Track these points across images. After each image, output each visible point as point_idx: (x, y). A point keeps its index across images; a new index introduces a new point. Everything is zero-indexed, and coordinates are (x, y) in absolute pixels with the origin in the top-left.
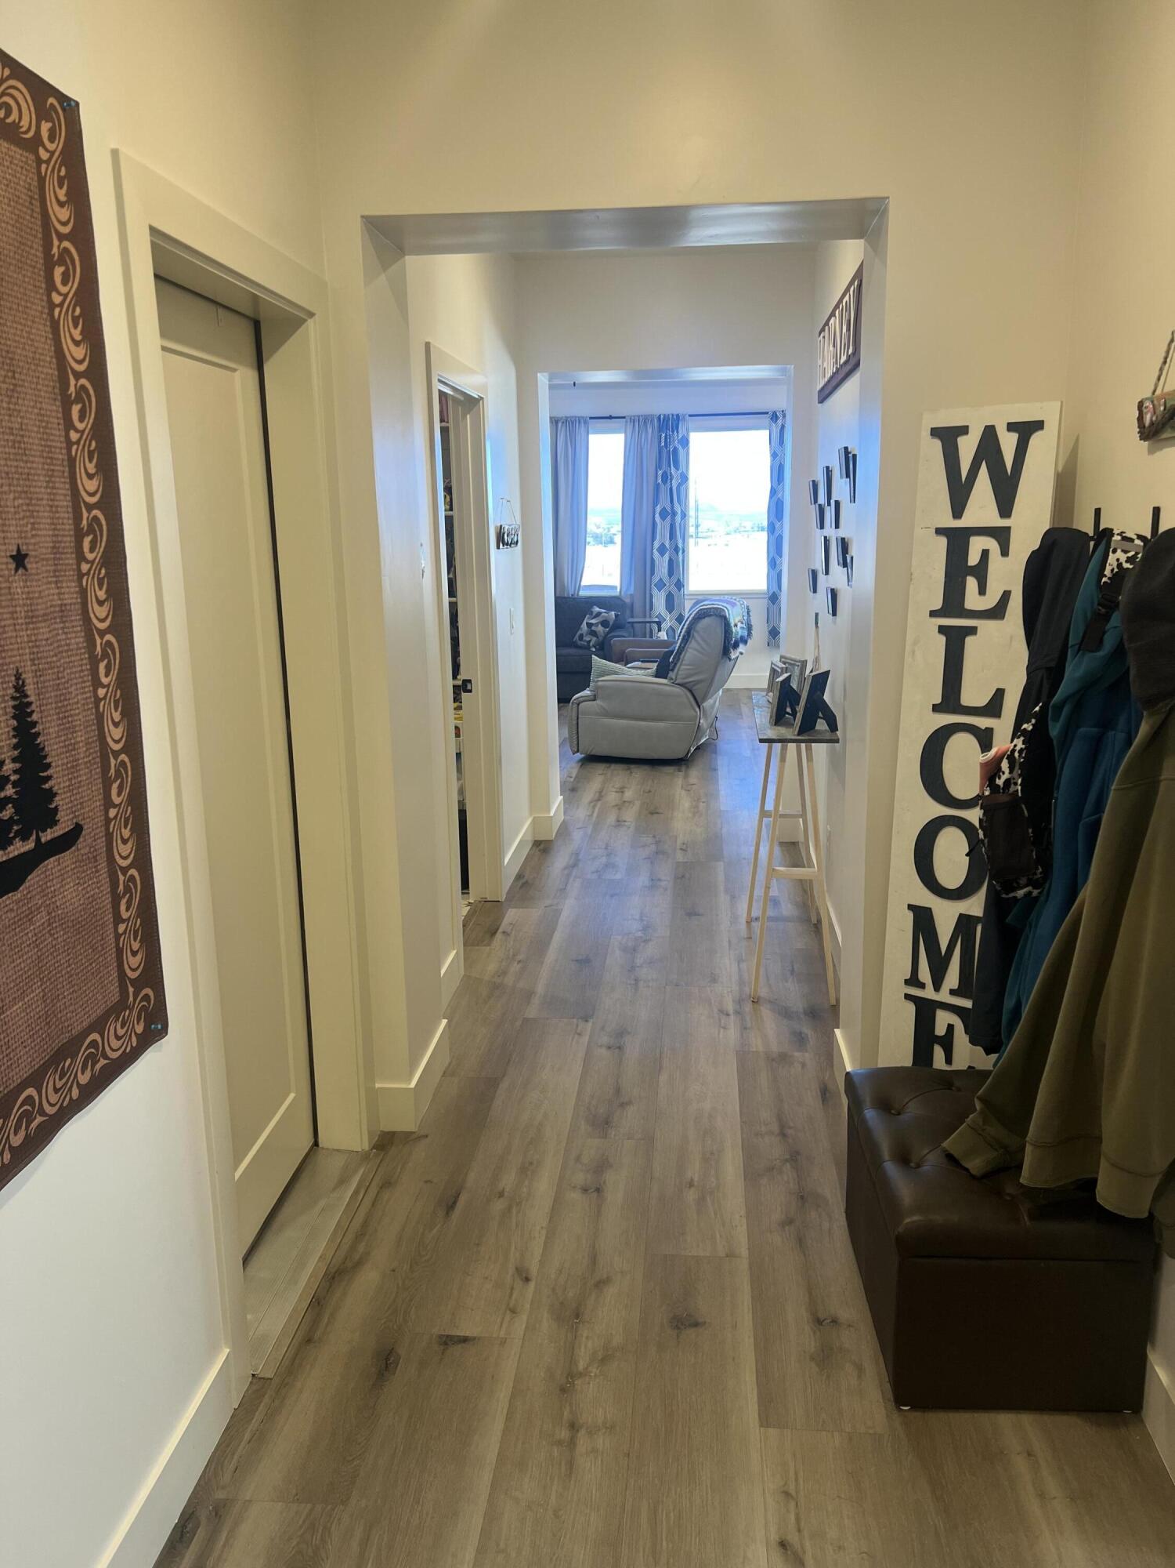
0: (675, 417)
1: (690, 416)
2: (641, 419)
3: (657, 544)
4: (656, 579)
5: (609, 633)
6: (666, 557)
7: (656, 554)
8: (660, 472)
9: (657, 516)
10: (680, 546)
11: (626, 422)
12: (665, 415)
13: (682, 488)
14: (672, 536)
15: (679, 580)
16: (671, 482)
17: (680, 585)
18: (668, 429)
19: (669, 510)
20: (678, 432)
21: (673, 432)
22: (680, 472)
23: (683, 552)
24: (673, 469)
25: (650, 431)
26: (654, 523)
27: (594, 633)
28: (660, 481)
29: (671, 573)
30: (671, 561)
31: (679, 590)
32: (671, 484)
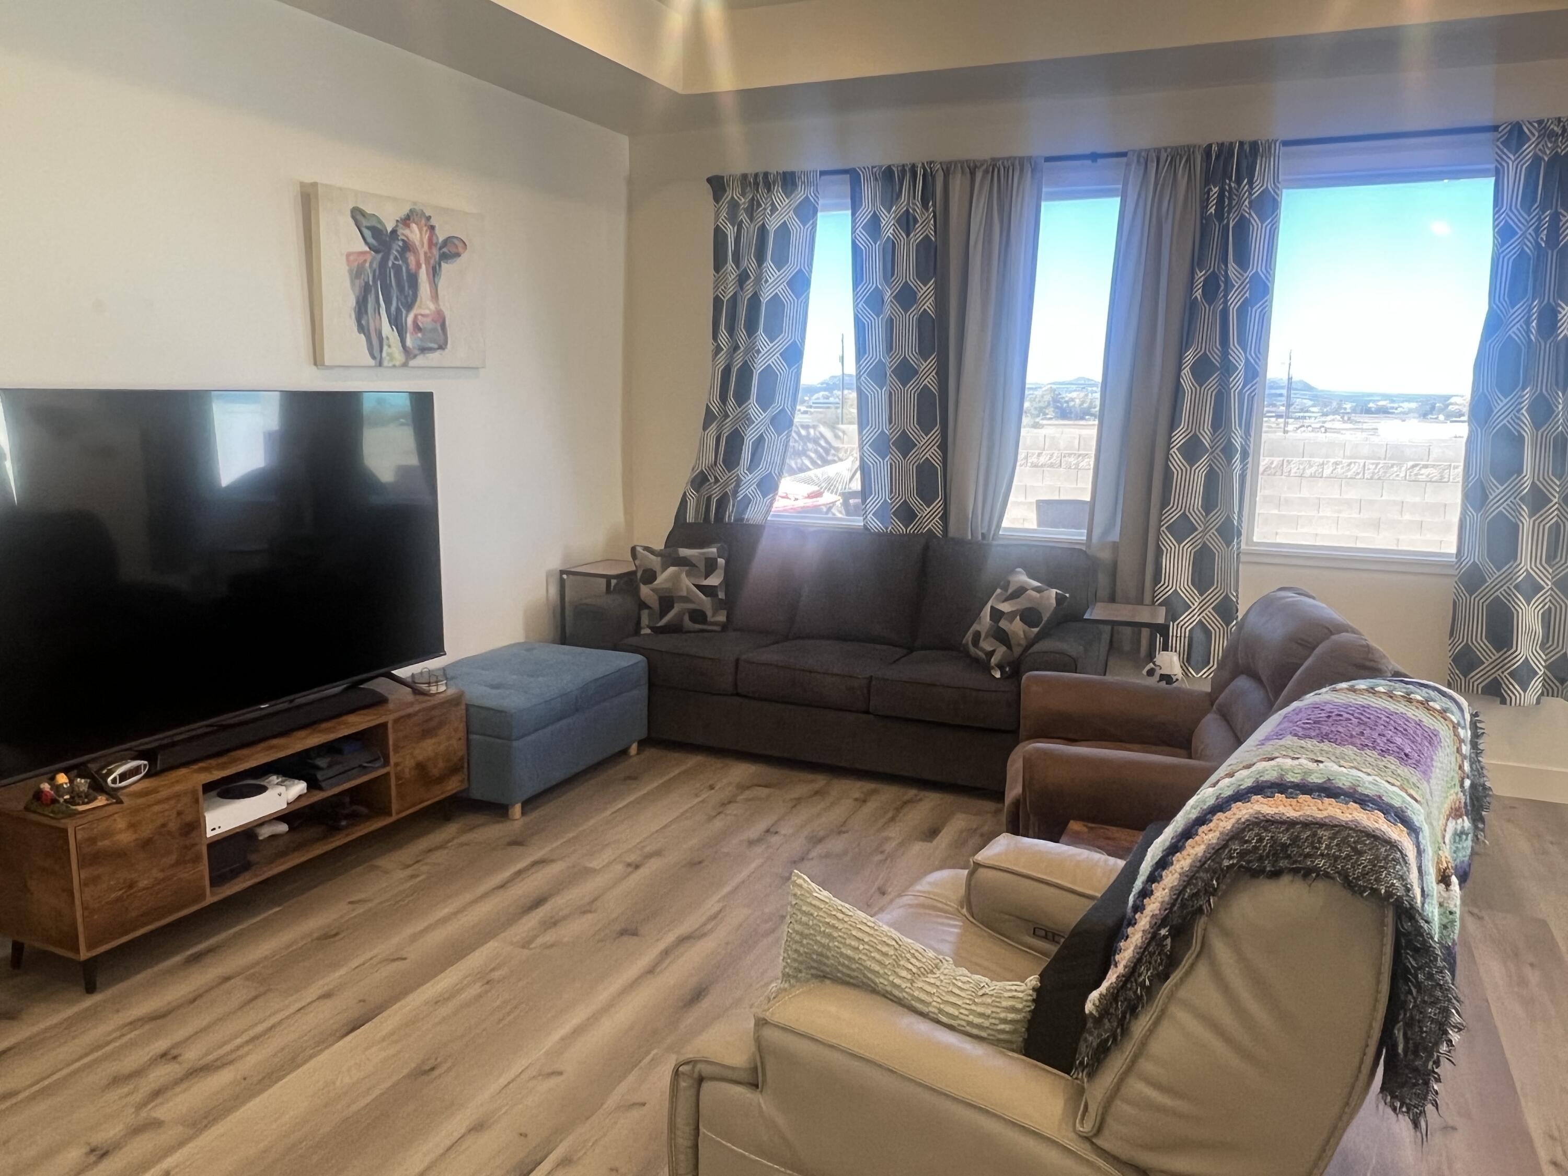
0: (1247, 147)
1: (1286, 143)
2: (1163, 155)
3: (1180, 437)
4: (1173, 515)
5: (1039, 638)
6: (1201, 468)
7: (1177, 458)
8: (1200, 275)
9: (1186, 372)
10: (1238, 442)
11: (1128, 165)
12: (1221, 145)
13: (1254, 312)
14: (1220, 420)
15: (1229, 519)
16: (1226, 296)
17: (1229, 532)
18: (1226, 175)
19: (1216, 360)
20: (1251, 183)
21: (1239, 182)
22: (1250, 273)
23: (1245, 455)
24: (1232, 265)
25: (1183, 182)
26: (1178, 390)
27: (1002, 637)
28: (1198, 294)
29: (1209, 504)
30: (1212, 479)
31: (1229, 543)
32: (1226, 302)
